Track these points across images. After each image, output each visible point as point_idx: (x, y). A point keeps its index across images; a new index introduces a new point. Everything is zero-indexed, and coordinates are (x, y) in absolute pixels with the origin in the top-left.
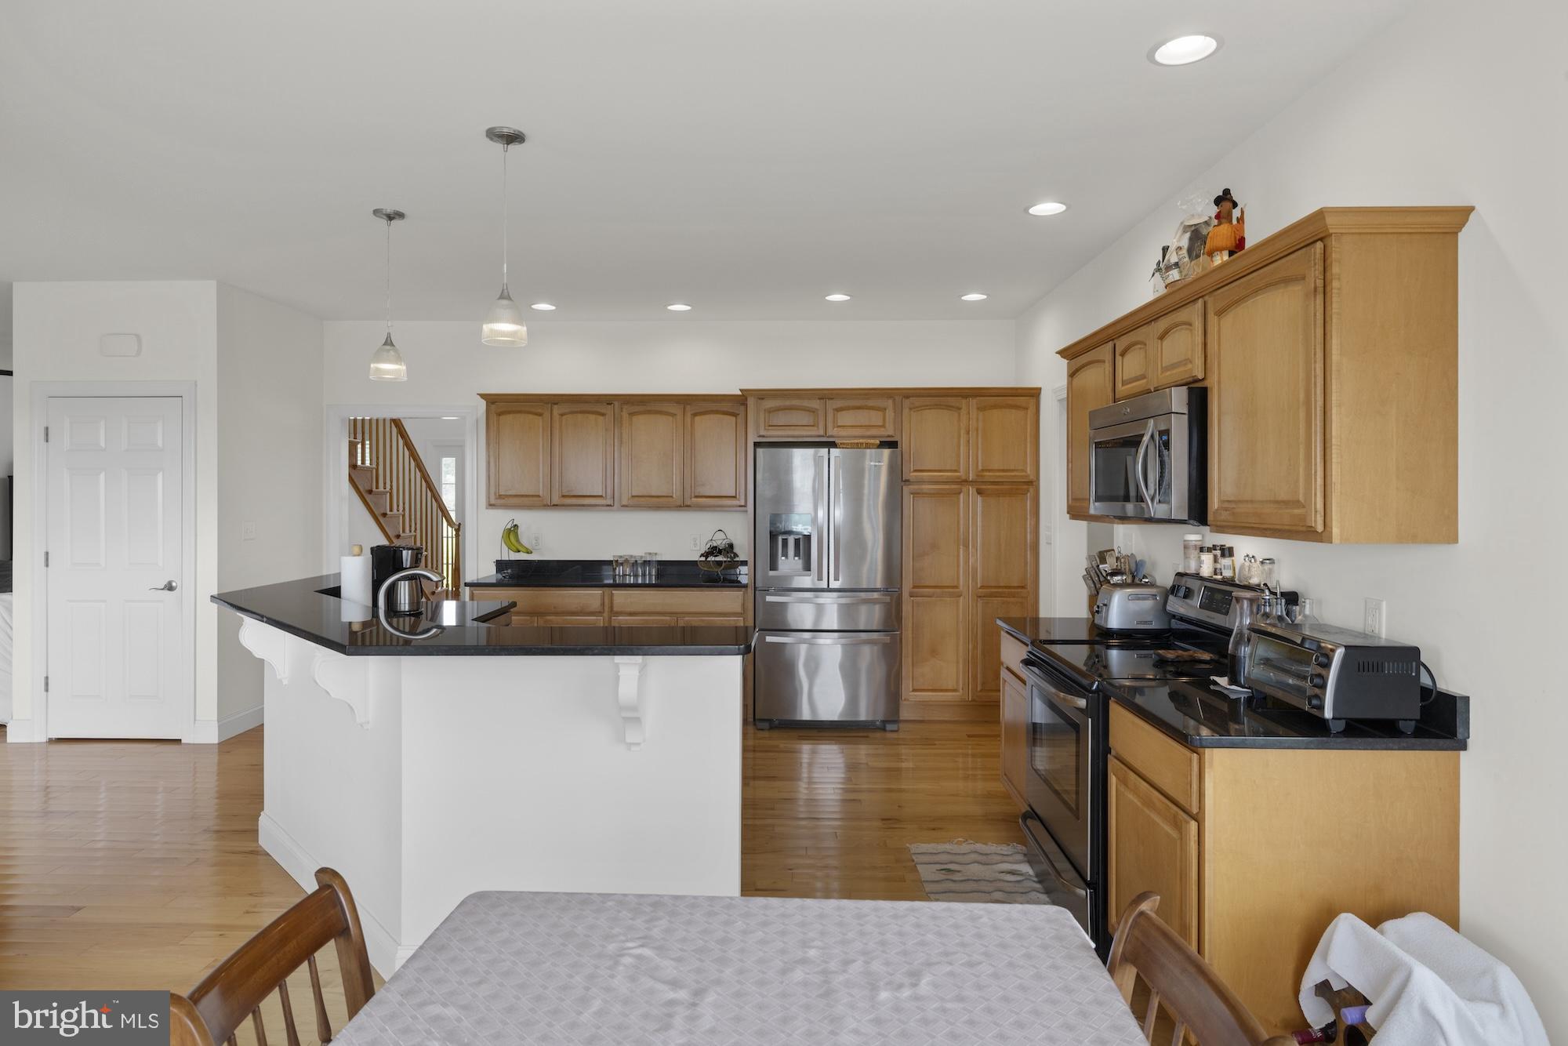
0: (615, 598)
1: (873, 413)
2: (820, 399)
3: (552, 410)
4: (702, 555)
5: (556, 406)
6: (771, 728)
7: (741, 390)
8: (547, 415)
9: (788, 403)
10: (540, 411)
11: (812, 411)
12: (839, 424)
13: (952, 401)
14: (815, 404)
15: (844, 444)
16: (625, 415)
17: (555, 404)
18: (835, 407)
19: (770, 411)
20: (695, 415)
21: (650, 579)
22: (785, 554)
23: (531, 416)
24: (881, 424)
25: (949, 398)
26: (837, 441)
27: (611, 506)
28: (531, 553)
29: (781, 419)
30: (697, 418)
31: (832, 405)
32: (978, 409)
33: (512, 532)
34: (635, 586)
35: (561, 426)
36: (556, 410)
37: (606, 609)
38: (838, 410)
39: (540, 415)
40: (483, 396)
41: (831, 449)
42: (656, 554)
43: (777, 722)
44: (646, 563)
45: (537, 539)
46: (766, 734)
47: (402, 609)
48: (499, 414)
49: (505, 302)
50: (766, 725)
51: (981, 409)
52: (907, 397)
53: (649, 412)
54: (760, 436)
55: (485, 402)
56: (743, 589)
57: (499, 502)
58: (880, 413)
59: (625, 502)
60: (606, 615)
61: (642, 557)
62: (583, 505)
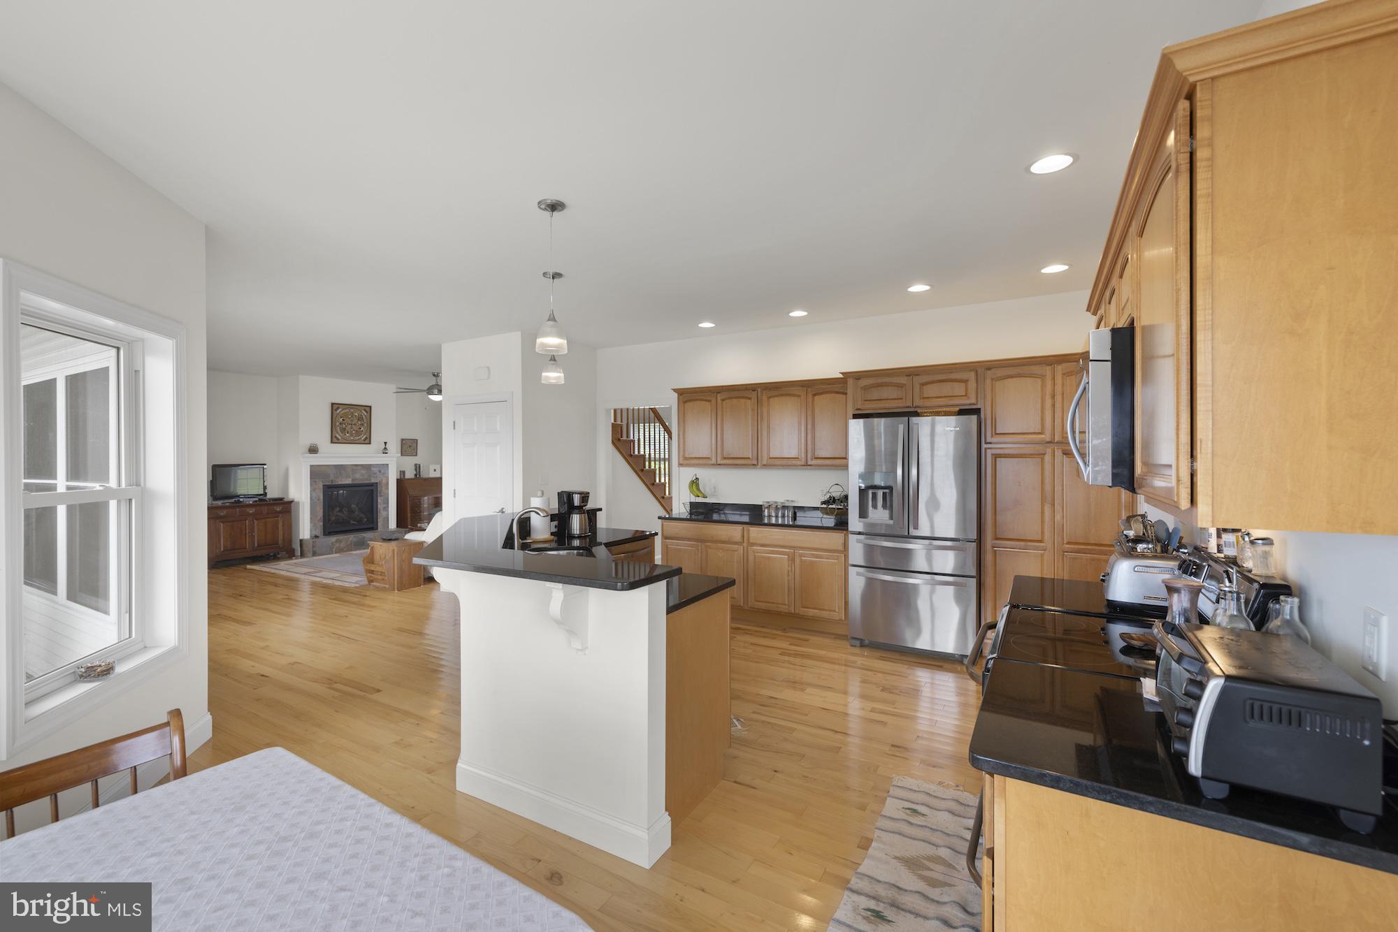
0: (751, 533)
1: (956, 385)
2: (907, 376)
3: (717, 398)
4: (823, 503)
5: (719, 394)
6: (862, 646)
7: (842, 373)
8: (714, 401)
9: (880, 380)
10: (709, 398)
11: (900, 386)
12: (925, 396)
13: (1036, 369)
14: (903, 380)
15: (925, 412)
16: (765, 398)
17: (719, 393)
18: (920, 382)
19: (866, 388)
20: (815, 395)
21: (788, 521)
22: (875, 507)
23: (704, 402)
24: (964, 394)
25: (1032, 367)
26: (919, 411)
27: (755, 465)
28: (706, 497)
29: (875, 394)
30: (816, 398)
31: (918, 380)
32: (1064, 374)
33: (695, 483)
34: (776, 525)
35: (722, 407)
36: (720, 397)
37: (745, 540)
38: (923, 385)
39: (710, 401)
40: (675, 390)
41: (910, 418)
42: (792, 501)
43: (867, 642)
44: (784, 507)
45: (715, 488)
46: (857, 650)
47: (575, 533)
48: (685, 402)
49: (551, 323)
50: (858, 643)
51: (1067, 374)
52: (989, 369)
53: (782, 395)
54: (857, 409)
55: (677, 394)
56: (845, 532)
57: (685, 462)
58: (963, 384)
59: (765, 463)
60: (745, 544)
61: (783, 503)
62: (737, 465)
